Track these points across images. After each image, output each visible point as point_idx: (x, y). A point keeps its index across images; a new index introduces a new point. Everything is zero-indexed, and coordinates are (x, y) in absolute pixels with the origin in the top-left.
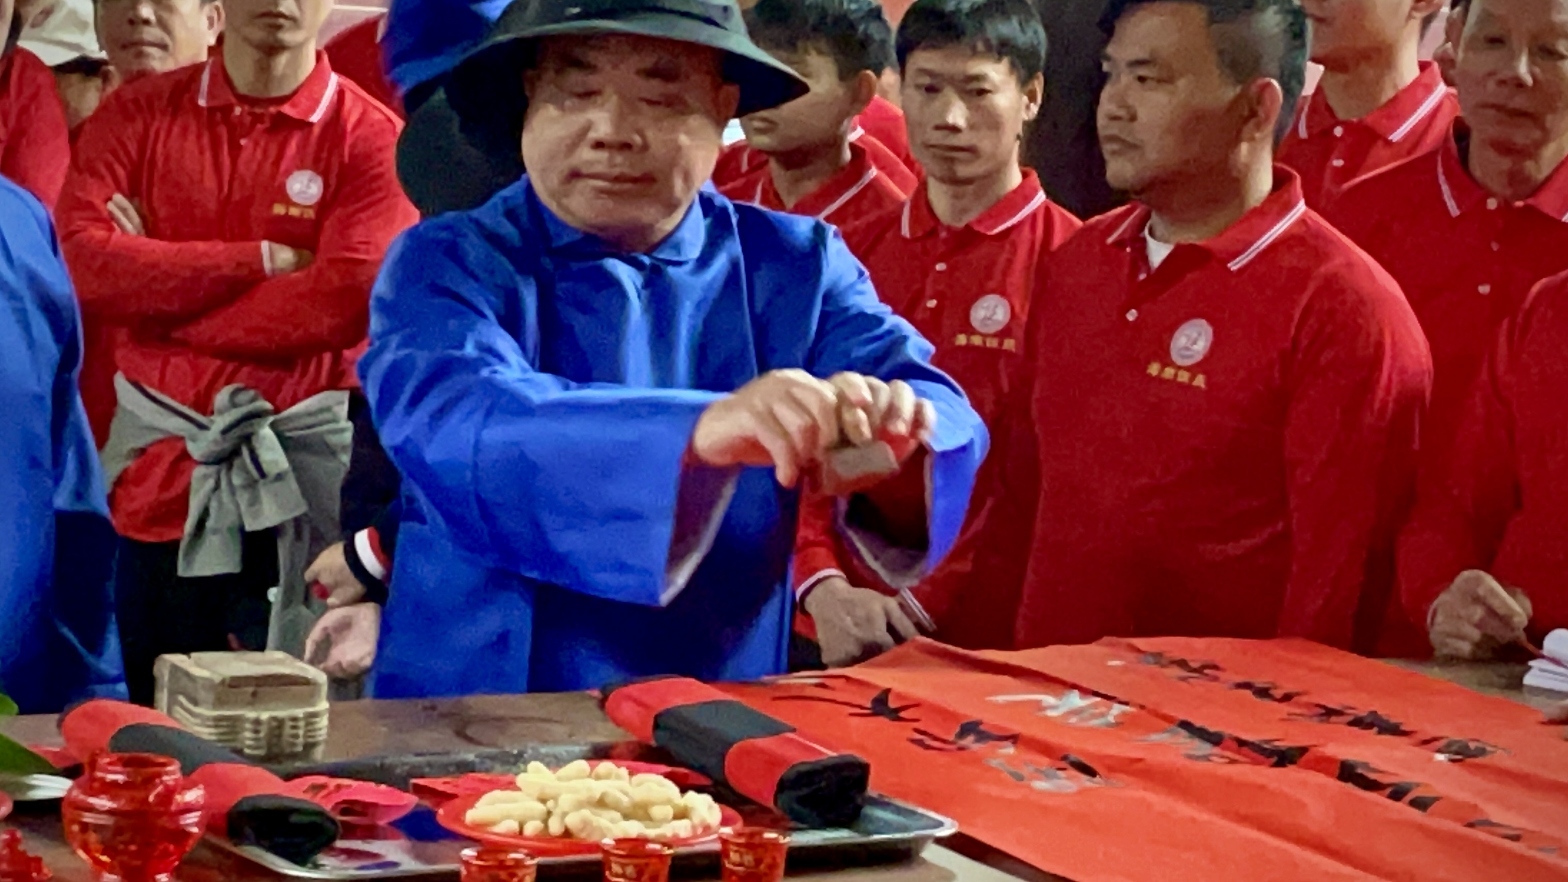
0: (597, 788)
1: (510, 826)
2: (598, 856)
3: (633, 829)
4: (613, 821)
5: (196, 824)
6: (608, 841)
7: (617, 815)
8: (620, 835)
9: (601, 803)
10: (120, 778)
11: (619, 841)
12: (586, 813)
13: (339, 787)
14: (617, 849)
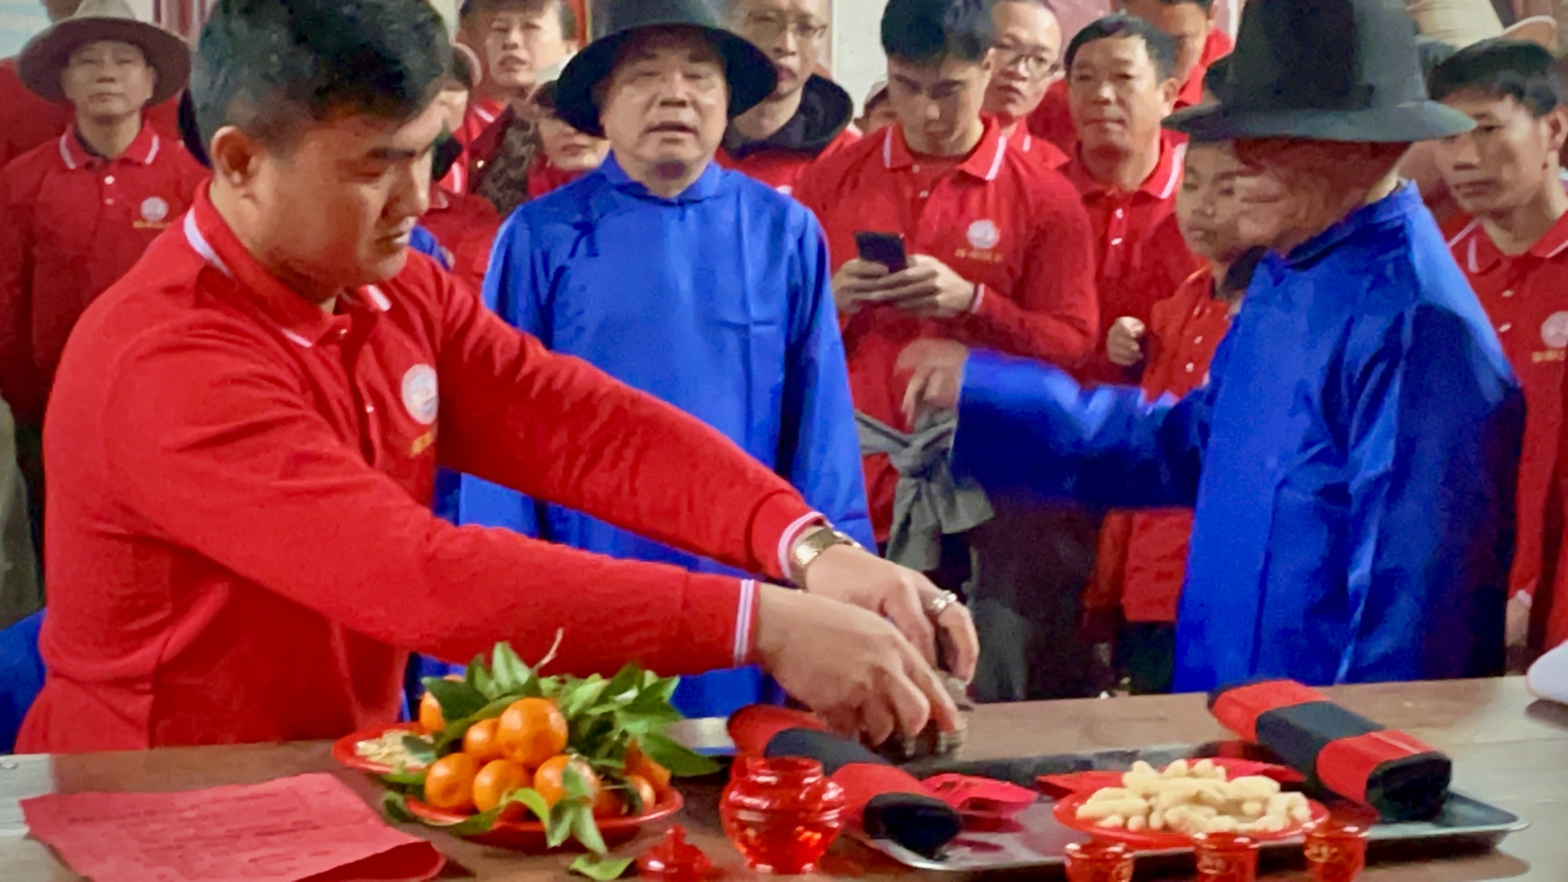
0: (1193, 785)
1: (1114, 820)
2: (1190, 849)
3: (1226, 823)
4: (1209, 816)
5: (837, 820)
6: (1201, 836)
7: (1211, 811)
8: (1213, 830)
9: (1197, 800)
10: (772, 780)
11: (1213, 836)
12: (1183, 809)
13: (968, 785)
14: (1209, 843)
